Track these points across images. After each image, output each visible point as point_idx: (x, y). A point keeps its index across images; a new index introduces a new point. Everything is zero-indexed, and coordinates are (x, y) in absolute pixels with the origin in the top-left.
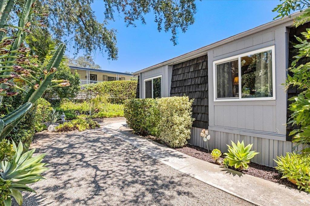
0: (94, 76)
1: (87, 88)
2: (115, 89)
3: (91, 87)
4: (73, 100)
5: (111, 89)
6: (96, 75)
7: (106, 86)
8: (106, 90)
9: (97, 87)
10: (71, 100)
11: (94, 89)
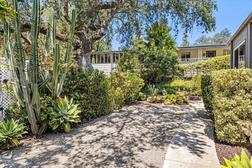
0: (212, 53)
1: (195, 66)
2: (228, 64)
3: (200, 64)
4: (183, 78)
5: (224, 65)
6: (215, 51)
7: (216, 62)
8: (217, 66)
9: (206, 64)
10: (181, 78)
11: (202, 66)
